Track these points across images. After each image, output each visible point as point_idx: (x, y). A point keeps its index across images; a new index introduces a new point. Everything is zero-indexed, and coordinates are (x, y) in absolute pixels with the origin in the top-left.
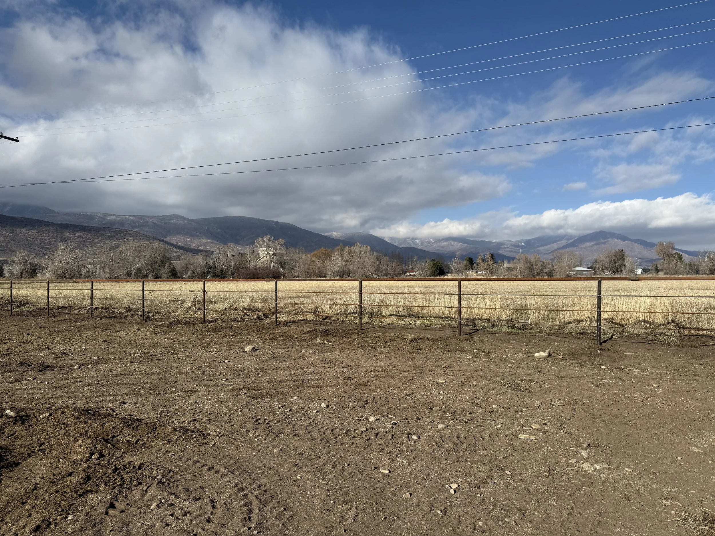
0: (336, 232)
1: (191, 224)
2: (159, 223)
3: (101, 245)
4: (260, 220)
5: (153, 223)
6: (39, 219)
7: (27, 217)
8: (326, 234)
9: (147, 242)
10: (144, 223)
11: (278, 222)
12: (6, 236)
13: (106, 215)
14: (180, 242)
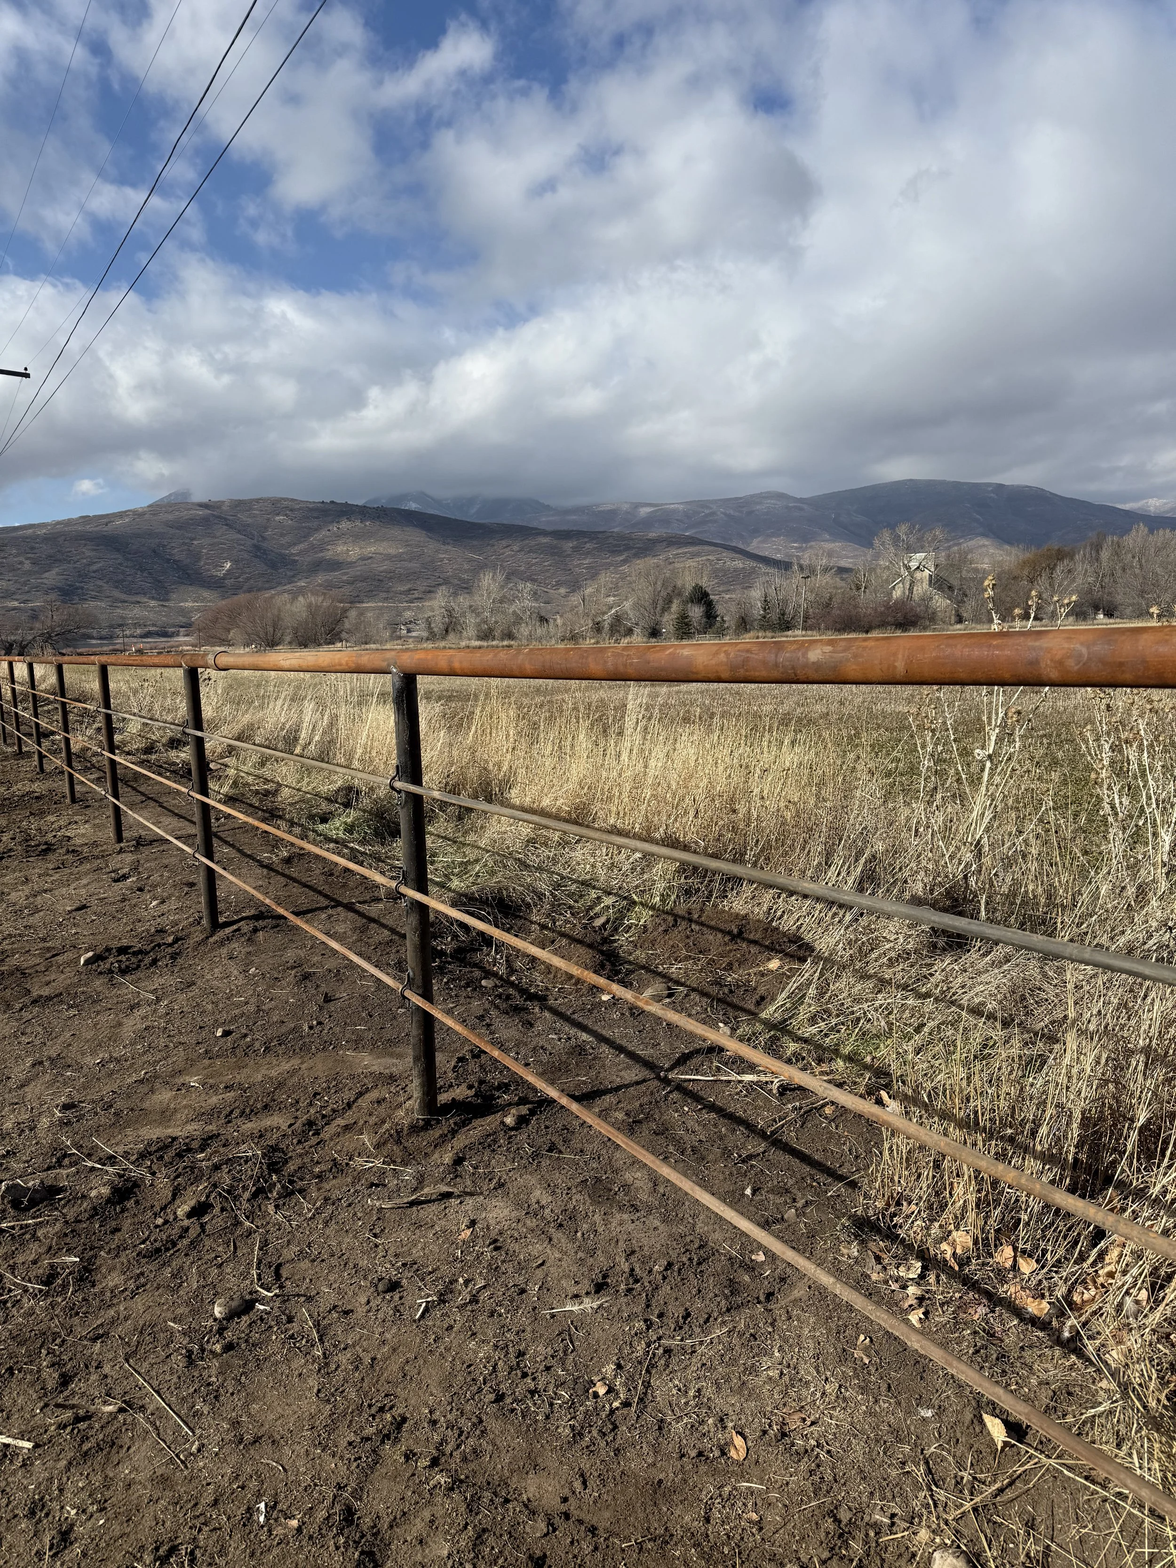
0: (1159, 497)
1: (801, 509)
2: (737, 514)
3: (625, 568)
4: (957, 485)
5: (725, 514)
6: (525, 524)
7: (505, 522)
8: (1127, 507)
9: (710, 557)
10: (707, 515)
11: (1001, 486)
12: (470, 560)
13: (637, 506)
14: (779, 551)
